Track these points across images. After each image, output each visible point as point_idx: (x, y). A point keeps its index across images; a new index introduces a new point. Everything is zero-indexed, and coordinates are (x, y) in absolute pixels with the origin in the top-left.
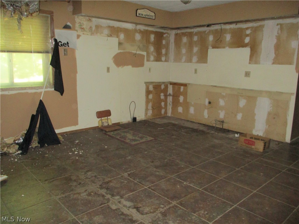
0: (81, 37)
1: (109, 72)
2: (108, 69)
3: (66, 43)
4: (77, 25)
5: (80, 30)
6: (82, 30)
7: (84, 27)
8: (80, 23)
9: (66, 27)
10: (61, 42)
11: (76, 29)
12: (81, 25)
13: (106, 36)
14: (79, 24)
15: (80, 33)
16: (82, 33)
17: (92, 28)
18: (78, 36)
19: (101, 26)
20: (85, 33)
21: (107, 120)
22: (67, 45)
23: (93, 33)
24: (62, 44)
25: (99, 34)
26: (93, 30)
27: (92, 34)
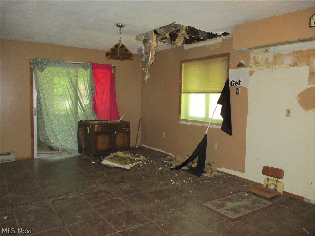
0: (254, 73)
1: (290, 117)
2: (288, 113)
3: (238, 81)
4: (251, 61)
5: (255, 65)
6: (257, 65)
7: (259, 61)
8: (255, 57)
9: (240, 65)
10: (234, 81)
11: (250, 65)
12: (256, 60)
13: (288, 66)
14: (253, 60)
15: (254, 69)
16: (257, 68)
17: (269, 60)
18: (252, 73)
19: (282, 55)
20: (259, 67)
21: (275, 183)
22: (238, 84)
23: (270, 66)
24: (235, 83)
25: (277, 66)
26: (270, 63)
27: (268, 67)
